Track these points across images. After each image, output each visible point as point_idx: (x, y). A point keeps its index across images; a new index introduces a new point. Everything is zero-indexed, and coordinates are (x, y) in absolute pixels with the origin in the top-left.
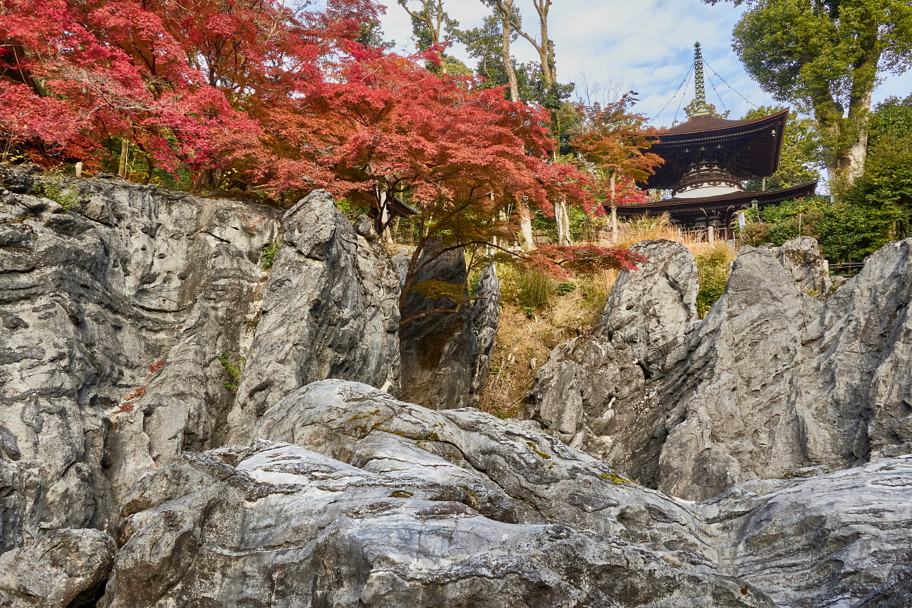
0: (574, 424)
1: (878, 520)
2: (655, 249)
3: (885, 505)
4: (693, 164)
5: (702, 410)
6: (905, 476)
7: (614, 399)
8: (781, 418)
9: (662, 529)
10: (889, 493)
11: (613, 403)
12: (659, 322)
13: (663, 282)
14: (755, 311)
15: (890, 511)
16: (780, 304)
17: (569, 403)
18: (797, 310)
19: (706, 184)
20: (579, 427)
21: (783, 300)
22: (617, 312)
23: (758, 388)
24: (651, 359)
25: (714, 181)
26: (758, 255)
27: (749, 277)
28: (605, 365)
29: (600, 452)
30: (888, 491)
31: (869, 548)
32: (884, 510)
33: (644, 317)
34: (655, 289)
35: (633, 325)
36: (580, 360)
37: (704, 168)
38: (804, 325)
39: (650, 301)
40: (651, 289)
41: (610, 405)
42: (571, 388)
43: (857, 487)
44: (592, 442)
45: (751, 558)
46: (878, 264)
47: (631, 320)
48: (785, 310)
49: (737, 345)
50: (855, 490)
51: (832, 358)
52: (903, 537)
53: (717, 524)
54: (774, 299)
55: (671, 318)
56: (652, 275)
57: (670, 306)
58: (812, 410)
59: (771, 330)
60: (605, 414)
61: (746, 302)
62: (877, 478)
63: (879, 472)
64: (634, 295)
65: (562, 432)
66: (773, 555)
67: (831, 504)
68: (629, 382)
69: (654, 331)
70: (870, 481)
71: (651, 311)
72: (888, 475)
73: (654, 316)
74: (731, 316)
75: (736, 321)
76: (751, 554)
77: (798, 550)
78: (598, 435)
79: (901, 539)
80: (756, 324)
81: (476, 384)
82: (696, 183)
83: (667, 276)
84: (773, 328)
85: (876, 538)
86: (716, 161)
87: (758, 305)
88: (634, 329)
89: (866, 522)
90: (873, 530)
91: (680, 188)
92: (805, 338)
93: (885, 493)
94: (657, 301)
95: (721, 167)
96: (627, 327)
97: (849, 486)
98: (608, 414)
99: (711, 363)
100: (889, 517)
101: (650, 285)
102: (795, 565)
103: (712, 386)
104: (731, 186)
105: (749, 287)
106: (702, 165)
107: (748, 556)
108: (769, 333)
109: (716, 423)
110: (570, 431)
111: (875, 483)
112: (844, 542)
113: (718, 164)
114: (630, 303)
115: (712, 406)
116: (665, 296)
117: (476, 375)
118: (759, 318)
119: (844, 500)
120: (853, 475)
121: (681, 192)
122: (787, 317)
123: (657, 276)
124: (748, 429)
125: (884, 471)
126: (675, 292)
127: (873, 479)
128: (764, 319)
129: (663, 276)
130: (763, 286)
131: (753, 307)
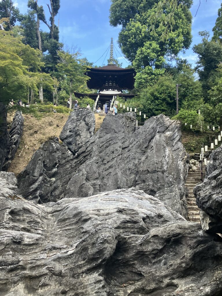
0: (39, 173)
1: (98, 213)
2: (82, 110)
3: (101, 208)
4: (107, 82)
5: (84, 170)
6: (111, 197)
7: (58, 165)
8: (112, 173)
9: (27, 217)
10: (104, 204)
11: (58, 166)
12: (80, 137)
13: (83, 123)
14: (109, 136)
15: (103, 210)
16: (117, 134)
17: (38, 166)
18: (123, 137)
19: (110, 90)
20: (41, 175)
21: (119, 133)
22: (66, 132)
23: (106, 163)
24: (76, 150)
25: (113, 89)
26: (112, 117)
27: (108, 124)
28: (56, 152)
29: (49, 184)
30: (104, 203)
31: (93, 223)
32: (101, 210)
33: (75, 135)
34: (80, 125)
35: (71, 138)
36: (45, 150)
37: (110, 83)
38: (124, 142)
39: (78, 129)
40: (79, 125)
41: (56, 166)
42: (40, 160)
43: (95, 201)
44: (46, 180)
45: (58, 227)
46: (149, 123)
47: (70, 136)
48: (119, 137)
49: (101, 147)
50: (94, 202)
51: (130, 154)
52: (104, 219)
53: (50, 214)
54: (115, 132)
55: (85, 136)
56: (80, 120)
57: (85, 132)
58: (122, 171)
59: (113, 143)
60: (53, 170)
61: (106, 133)
62: (103, 198)
63: (104, 196)
64: (72, 127)
65: (34, 177)
66: (65, 225)
67: (85, 207)
68: (65, 159)
69: (78, 140)
70: (100, 199)
71: (78, 133)
72: (107, 197)
73: (79, 135)
74: (100, 137)
75: (102, 139)
76: (59, 225)
77: (73, 223)
78: (49, 178)
79: (103, 220)
80: (108, 141)
81: (9, 156)
82: (107, 89)
83: (85, 121)
84: (114, 142)
85: (96, 219)
86: (114, 82)
87: (110, 134)
88: (71, 139)
89: (94, 214)
90: (96, 217)
91: (102, 90)
92: (124, 147)
93: (103, 203)
94: (80, 130)
95: (116, 84)
96: (69, 138)
97: (93, 201)
98: (55, 170)
99: (91, 153)
100: (102, 212)
101: (79, 124)
102: (70, 229)
103: (90, 161)
104: (119, 91)
105: (107, 128)
106: (110, 82)
107: (57, 226)
108: (112, 144)
109: (89, 174)
110: (37, 176)
111: (101, 200)
112: (86, 221)
113: (115, 83)
114: (71, 130)
115: (88, 168)
116: (84, 128)
117: (10, 153)
118: (109, 139)
119: (90, 206)
120: (96, 197)
121: (102, 91)
122: (119, 139)
123: (81, 121)
124: (100, 177)
125: (106, 196)
126: (87, 127)
127: (101, 199)
128: (111, 139)
129: (84, 121)
130: (112, 127)
131: (108, 134)
